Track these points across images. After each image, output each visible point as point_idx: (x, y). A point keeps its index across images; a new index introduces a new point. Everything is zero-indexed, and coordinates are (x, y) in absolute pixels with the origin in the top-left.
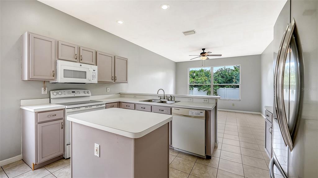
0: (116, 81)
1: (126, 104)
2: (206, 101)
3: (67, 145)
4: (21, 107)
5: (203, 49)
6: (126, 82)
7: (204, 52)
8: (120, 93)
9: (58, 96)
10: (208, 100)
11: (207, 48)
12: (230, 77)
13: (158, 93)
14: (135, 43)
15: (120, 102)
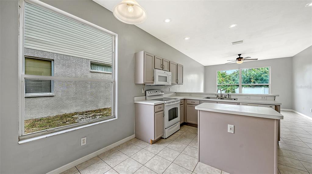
0: (178, 83)
1: (192, 101)
2: (264, 98)
3: (165, 129)
4: (135, 102)
5: (240, 55)
6: (182, 83)
7: (240, 57)
8: (175, 93)
9: (151, 95)
10: (266, 97)
11: (243, 54)
12: (248, 77)
13: (217, 92)
14: (184, 53)
15: (184, 99)
